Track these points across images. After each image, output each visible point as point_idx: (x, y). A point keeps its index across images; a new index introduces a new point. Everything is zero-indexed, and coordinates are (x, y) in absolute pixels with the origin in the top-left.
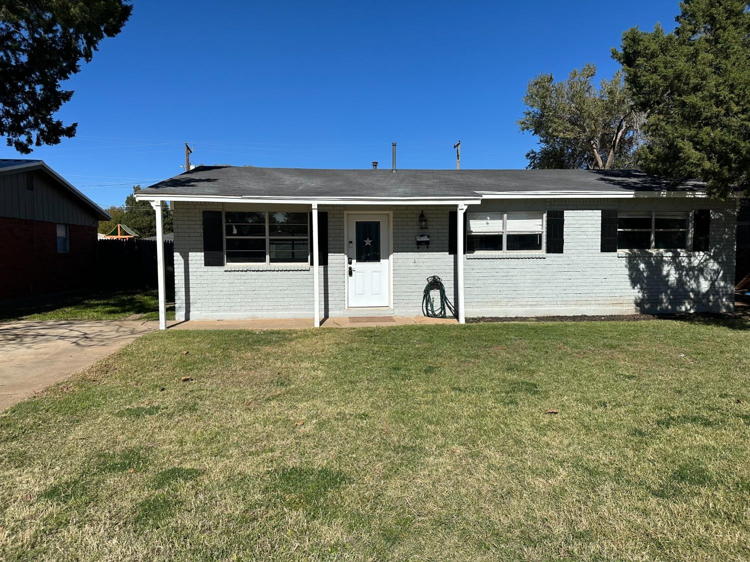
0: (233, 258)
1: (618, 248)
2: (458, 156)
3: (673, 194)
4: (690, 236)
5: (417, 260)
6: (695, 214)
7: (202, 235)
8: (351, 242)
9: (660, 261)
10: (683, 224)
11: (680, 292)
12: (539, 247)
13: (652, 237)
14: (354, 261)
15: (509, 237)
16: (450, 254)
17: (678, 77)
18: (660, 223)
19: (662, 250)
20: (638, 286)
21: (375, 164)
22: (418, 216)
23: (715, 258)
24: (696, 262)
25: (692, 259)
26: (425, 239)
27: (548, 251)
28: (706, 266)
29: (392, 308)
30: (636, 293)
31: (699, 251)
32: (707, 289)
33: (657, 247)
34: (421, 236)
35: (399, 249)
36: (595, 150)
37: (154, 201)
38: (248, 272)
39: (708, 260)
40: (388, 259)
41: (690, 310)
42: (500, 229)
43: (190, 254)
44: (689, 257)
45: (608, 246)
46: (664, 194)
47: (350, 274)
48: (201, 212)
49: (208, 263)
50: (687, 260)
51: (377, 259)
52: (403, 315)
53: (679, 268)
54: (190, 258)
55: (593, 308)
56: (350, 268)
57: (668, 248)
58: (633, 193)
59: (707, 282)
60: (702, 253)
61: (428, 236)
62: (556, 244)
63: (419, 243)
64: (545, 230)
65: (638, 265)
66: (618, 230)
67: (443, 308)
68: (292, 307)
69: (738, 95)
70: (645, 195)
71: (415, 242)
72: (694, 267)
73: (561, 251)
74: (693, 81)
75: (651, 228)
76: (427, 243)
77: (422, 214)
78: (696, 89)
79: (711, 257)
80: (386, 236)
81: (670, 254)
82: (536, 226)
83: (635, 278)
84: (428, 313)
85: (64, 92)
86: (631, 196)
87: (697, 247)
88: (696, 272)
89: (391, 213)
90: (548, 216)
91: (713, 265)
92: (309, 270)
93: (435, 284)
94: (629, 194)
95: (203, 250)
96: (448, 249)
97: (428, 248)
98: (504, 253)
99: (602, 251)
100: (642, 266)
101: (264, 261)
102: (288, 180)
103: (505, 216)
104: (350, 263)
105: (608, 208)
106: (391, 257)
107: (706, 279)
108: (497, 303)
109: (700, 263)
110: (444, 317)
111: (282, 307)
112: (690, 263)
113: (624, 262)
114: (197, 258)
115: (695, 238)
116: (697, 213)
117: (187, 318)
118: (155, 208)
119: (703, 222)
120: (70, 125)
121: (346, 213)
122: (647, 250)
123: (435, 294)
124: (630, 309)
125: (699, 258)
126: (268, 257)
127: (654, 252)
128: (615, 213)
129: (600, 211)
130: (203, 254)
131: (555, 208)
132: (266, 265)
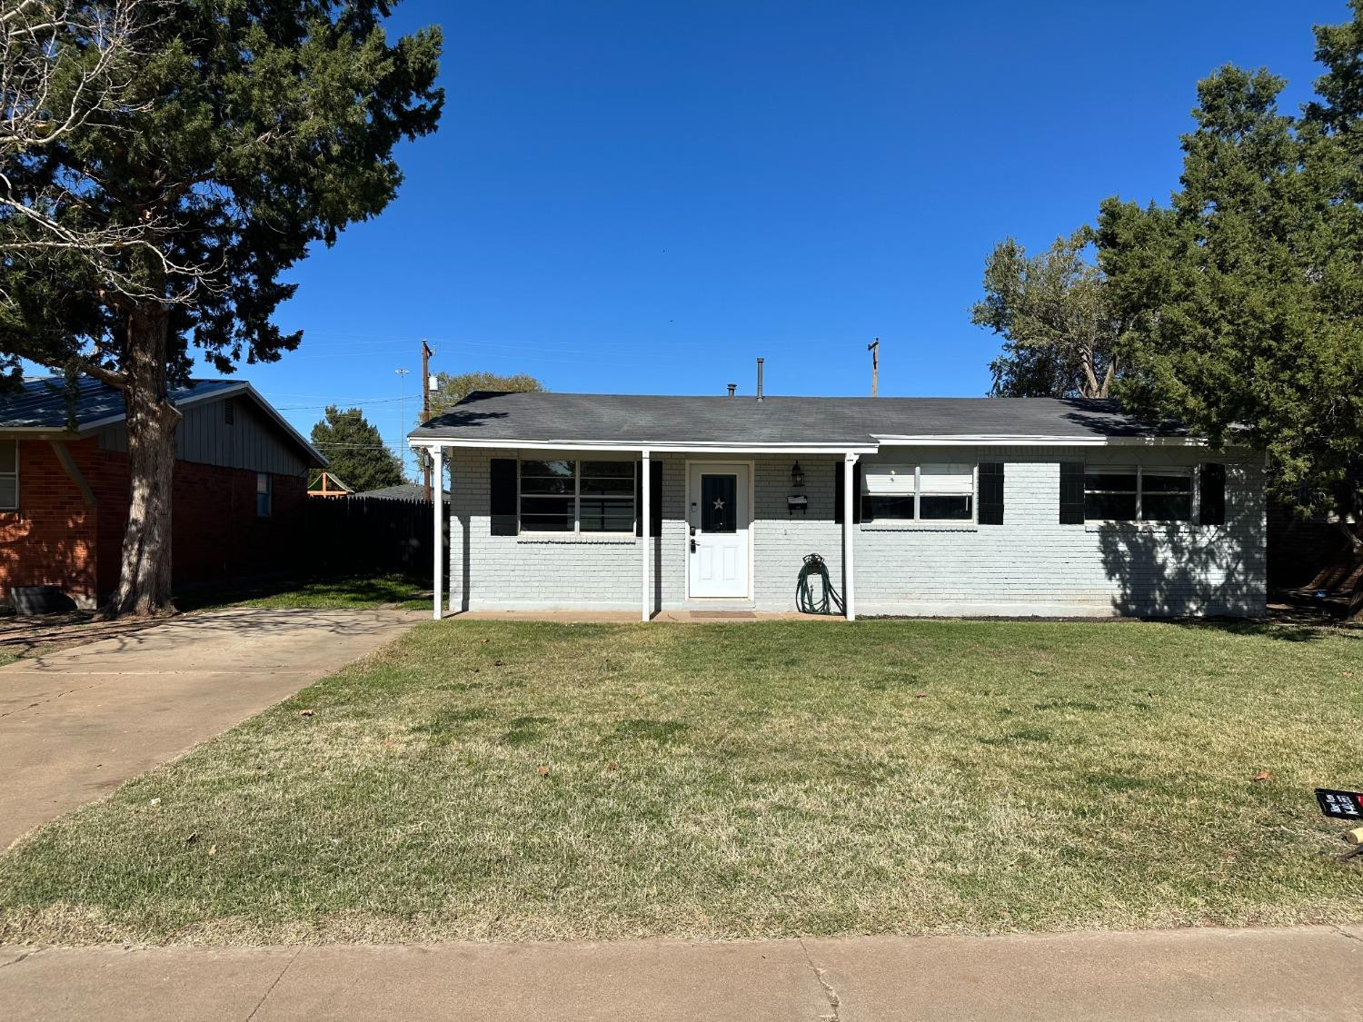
0: (531, 524)
1: (1087, 519)
2: (875, 363)
3: (1164, 441)
4: (1196, 503)
5: (788, 532)
6: (1201, 471)
7: (489, 492)
8: (694, 504)
9: (1152, 543)
10: (1185, 484)
11: (1183, 586)
12: (968, 515)
13: (1138, 504)
14: (698, 532)
15: (923, 499)
16: (836, 523)
17: (1156, 280)
18: (1150, 482)
19: (1153, 523)
20: (1117, 576)
21: (732, 388)
22: (791, 468)
23: (1232, 535)
24: (1203, 542)
25: (1198, 537)
26: (801, 500)
27: (981, 521)
28: (1219, 548)
29: (752, 599)
30: (1114, 588)
31: (1208, 524)
32: (1222, 581)
33: (1145, 518)
34: (795, 497)
35: (763, 514)
36: (1086, 364)
37: (432, 446)
38: (550, 545)
39: (1223, 538)
40: (747, 528)
41: (1197, 611)
42: (912, 489)
43: (472, 518)
44: (1193, 533)
45: (1070, 515)
46: (1150, 440)
47: (693, 549)
48: (489, 460)
49: (495, 531)
50: (1189, 539)
51: (730, 527)
52: (767, 609)
53: (1178, 550)
54: (472, 524)
55: (1048, 605)
56: (693, 542)
57: (1161, 519)
58: (1105, 438)
59: (1221, 571)
60: (1212, 528)
61: (805, 497)
62: (992, 511)
63: (792, 507)
64: (976, 490)
65: (1116, 544)
66: (1086, 492)
67: (826, 602)
68: (609, 595)
69: (1232, 313)
70: (1121, 441)
71: (787, 506)
72: (1201, 549)
73: (1001, 522)
74: (1176, 287)
75: (1135, 489)
76: (804, 507)
77: (797, 466)
78: (1180, 297)
79: (1228, 535)
80: (745, 496)
81: (1163, 529)
82: (964, 484)
83: (1113, 565)
84: (804, 607)
85: (284, 285)
86: (1102, 444)
87: (1205, 519)
88: (1204, 556)
89: (752, 463)
90: (980, 471)
91: (1228, 548)
92: (634, 544)
93: (815, 565)
94: (1100, 441)
95: (489, 513)
96: (833, 516)
97: (805, 513)
98: (917, 522)
99: (1062, 522)
100: (1122, 547)
101: (572, 529)
102: (608, 415)
103: (918, 469)
104: (693, 534)
105: (1070, 459)
106: (752, 525)
107: (1220, 567)
108: (906, 596)
109: (1211, 542)
110: (827, 613)
111: (594, 595)
112: (1194, 541)
113: (1096, 537)
114: (481, 524)
115: (1202, 507)
116: (1204, 468)
117: (465, 608)
118: (433, 456)
119: (1214, 481)
120: (293, 334)
121: (687, 462)
122: (1131, 522)
123: (815, 581)
124: (1107, 610)
125: (1209, 534)
126: (577, 524)
127: (1140, 526)
128: (1081, 466)
129: (1059, 465)
130: (489, 518)
131: (990, 459)
132: (575, 534)
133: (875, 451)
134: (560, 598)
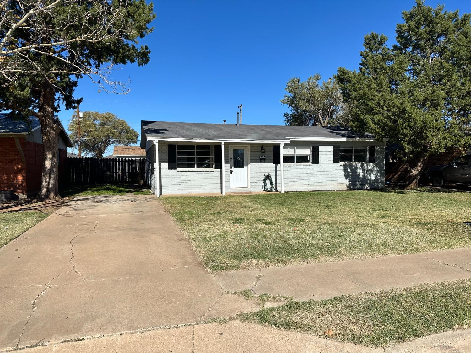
0: (180, 166)
1: (341, 162)
2: (241, 112)
3: (361, 139)
4: (367, 157)
5: (260, 167)
6: (369, 148)
7: (167, 155)
8: (231, 159)
9: (356, 168)
10: (365, 151)
11: (364, 180)
12: (308, 161)
13: (353, 157)
14: (233, 167)
15: (297, 156)
16: (274, 164)
17: (365, 94)
18: (356, 151)
19: (357, 163)
20: (348, 178)
21: (225, 121)
22: (261, 147)
23: (377, 166)
24: (370, 168)
25: (368, 166)
26: (264, 157)
27: (313, 163)
28: (374, 169)
29: (249, 188)
30: (347, 182)
31: (371, 163)
32: (374, 179)
33: (355, 161)
34: (262, 156)
35: (252, 162)
36: (319, 115)
37: (155, 140)
38: (187, 172)
39: (374, 166)
40: (247, 166)
41: (368, 187)
42: (293, 153)
43: (162, 164)
44: (367, 165)
45: (336, 161)
46: (358, 139)
47: (231, 173)
48: (167, 145)
49: (170, 168)
50: (366, 167)
51: (243, 167)
52: (254, 191)
53: (363, 170)
54: (162, 166)
55: (331, 187)
56: (231, 170)
57: (359, 162)
58: (346, 138)
59: (374, 176)
60: (372, 164)
61: (265, 156)
62: (316, 160)
63: (261, 159)
64: (311, 154)
65: (347, 169)
66: (340, 154)
67: (271, 188)
69: (387, 104)
70: (350, 139)
71: (259, 159)
72: (369, 170)
73: (318, 163)
74: (370, 97)
75: (352, 153)
76: (264, 159)
77: (262, 147)
78: (371, 99)
79: (376, 166)
80: (247, 156)
81: (360, 164)
82: (307, 152)
83: (347, 176)
84: (265, 190)
86: (346, 140)
87: (370, 161)
88: (370, 172)
89: (249, 146)
90: (312, 148)
91: (376, 169)
92: (214, 171)
93: (268, 177)
94: (345, 139)
95: (168, 162)
96: (273, 162)
97: (265, 161)
98: (295, 163)
99: (334, 163)
100: (349, 170)
101: (194, 167)
102: (200, 130)
103: (296, 147)
104: (231, 168)
105: (336, 145)
106: (249, 165)
107: (374, 175)
108: (293, 185)
109: (371, 168)
110: (272, 191)
112: (368, 168)
113: (342, 167)
114: (165, 166)
115: (369, 158)
116: (370, 147)
118: (155, 143)
119: (372, 151)
121: (230, 145)
122: (351, 163)
123: (268, 182)
124: (346, 188)
125: (371, 165)
126: (196, 166)
127: (354, 163)
128: (339, 147)
129: (333, 146)
130: (168, 164)
131: (315, 145)
132: (195, 169)
133: (289, 142)
134: (191, 190)
